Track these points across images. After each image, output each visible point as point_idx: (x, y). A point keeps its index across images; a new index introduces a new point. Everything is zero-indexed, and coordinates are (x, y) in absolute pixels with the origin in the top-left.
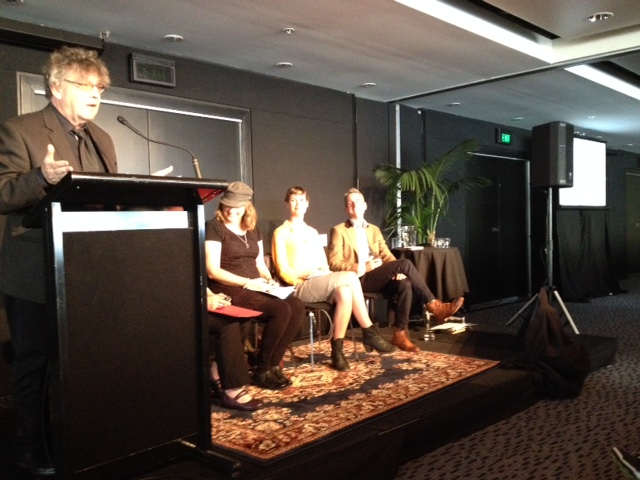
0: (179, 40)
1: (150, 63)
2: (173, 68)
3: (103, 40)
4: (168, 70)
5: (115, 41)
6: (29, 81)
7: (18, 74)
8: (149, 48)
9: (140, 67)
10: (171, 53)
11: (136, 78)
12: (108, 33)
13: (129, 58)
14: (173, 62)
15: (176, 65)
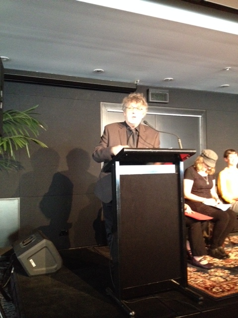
0: (171, 80)
1: (157, 92)
2: (168, 94)
3: (136, 84)
4: (166, 95)
5: (141, 84)
6: (105, 106)
7: (101, 103)
8: (157, 85)
10: (167, 86)
11: (150, 101)
12: (139, 81)
13: (148, 91)
14: (168, 91)
15: (169, 92)
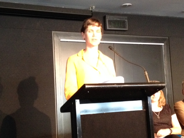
0: (129, 6)
1: (115, 19)
2: (126, 20)
3: (92, 11)
4: (124, 22)
5: (97, 11)
6: (58, 35)
7: (53, 32)
8: (114, 12)
9: (110, 22)
10: (125, 13)
11: (108, 28)
12: (94, 7)
13: (104, 18)
14: (127, 17)
15: (128, 19)
